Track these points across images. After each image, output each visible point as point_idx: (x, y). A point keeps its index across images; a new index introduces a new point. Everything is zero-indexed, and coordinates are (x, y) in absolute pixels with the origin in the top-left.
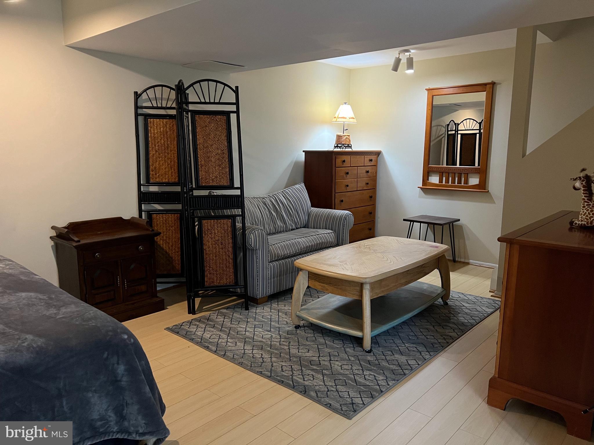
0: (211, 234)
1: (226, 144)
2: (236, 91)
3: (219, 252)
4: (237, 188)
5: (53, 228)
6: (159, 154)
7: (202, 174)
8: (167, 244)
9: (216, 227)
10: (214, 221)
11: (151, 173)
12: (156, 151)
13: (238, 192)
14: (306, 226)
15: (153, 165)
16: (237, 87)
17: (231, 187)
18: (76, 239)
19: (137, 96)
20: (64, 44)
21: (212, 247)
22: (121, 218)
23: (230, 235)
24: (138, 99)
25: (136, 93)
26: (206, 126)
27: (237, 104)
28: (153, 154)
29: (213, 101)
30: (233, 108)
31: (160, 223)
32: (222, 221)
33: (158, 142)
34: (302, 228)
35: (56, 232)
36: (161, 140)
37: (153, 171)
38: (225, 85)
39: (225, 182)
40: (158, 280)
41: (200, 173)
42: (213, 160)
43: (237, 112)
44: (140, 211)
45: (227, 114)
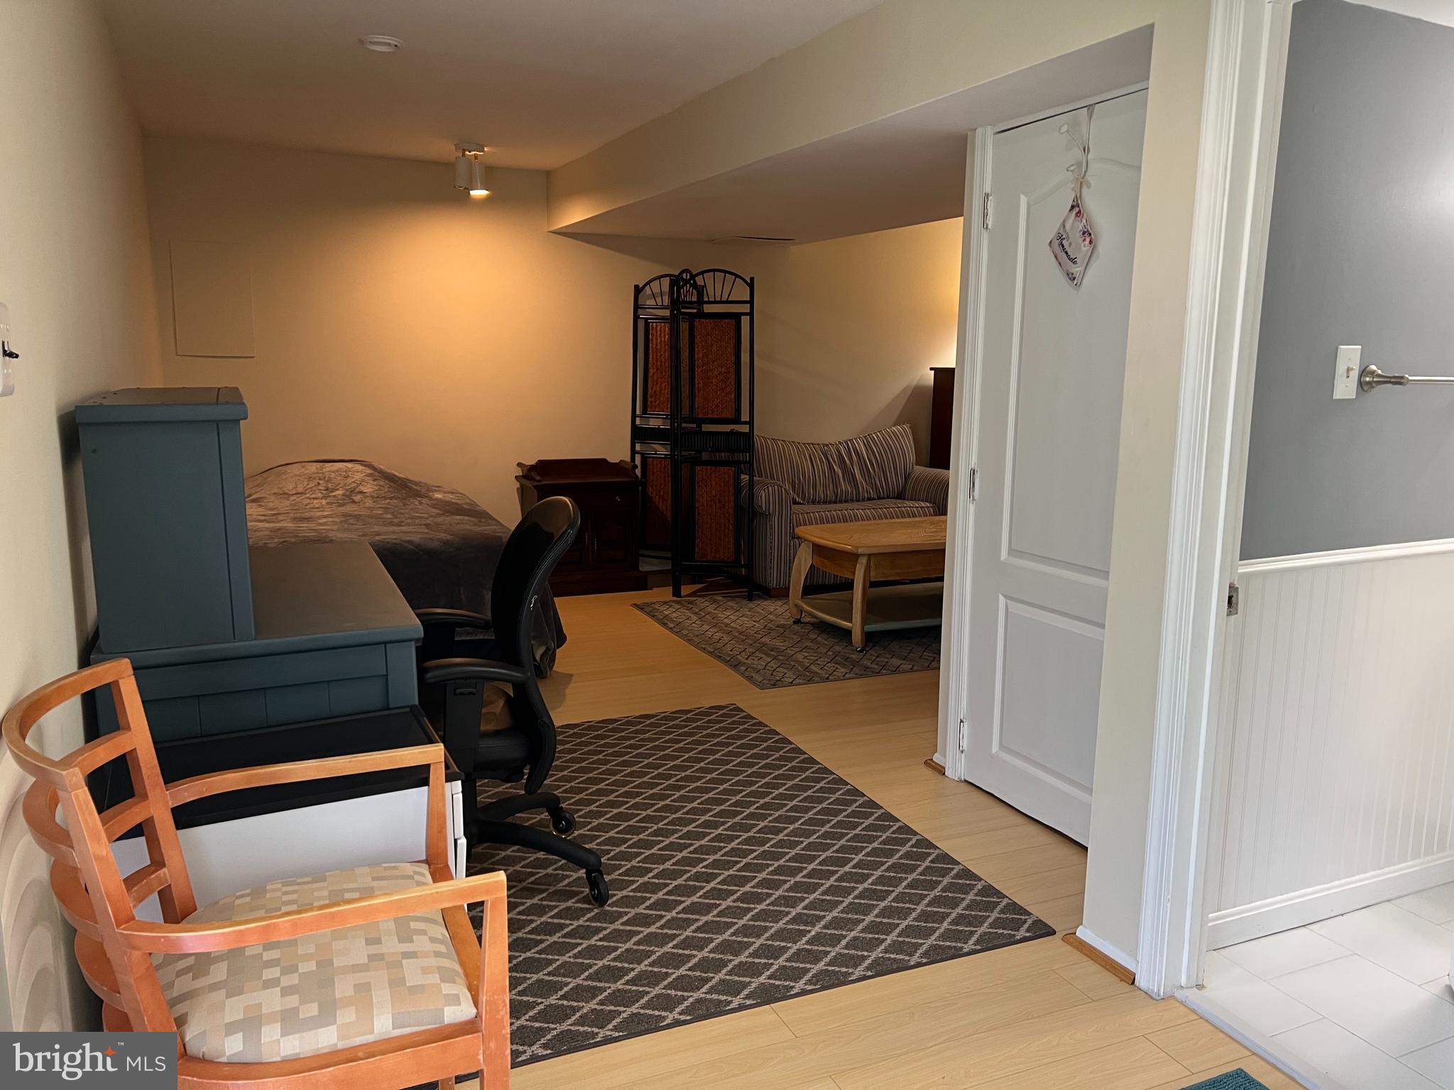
0: (706, 486)
1: (733, 358)
2: (751, 285)
3: (716, 512)
4: (745, 423)
5: (519, 465)
6: (662, 373)
7: (699, 401)
8: (665, 502)
9: (713, 476)
10: (711, 469)
11: (650, 399)
12: (658, 369)
13: (746, 429)
14: (900, 496)
15: (652, 388)
16: (752, 279)
17: (737, 420)
18: (538, 478)
19: (638, 290)
20: (547, 230)
21: (707, 504)
22: (605, 460)
23: (731, 488)
24: (640, 296)
25: (636, 287)
26: (708, 334)
27: (751, 302)
28: (654, 373)
29: (719, 300)
30: (746, 308)
31: (657, 471)
32: (722, 468)
33: (661, 356)
34: (892, 498)
35: (522, 470)
36: (664, 352)
37: (651, 397)
38: (737, 276)
39: (728, 414)
40: (642, 552)
41: (697, 399)
42: (714, 381)
43: (751, 314)
44: (633, 452)
45: (737, 317)
